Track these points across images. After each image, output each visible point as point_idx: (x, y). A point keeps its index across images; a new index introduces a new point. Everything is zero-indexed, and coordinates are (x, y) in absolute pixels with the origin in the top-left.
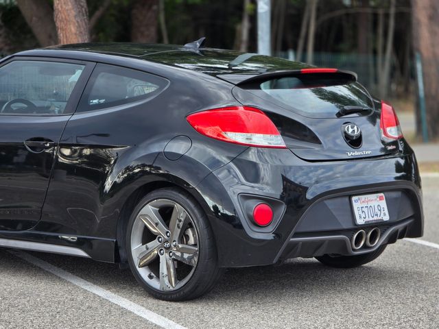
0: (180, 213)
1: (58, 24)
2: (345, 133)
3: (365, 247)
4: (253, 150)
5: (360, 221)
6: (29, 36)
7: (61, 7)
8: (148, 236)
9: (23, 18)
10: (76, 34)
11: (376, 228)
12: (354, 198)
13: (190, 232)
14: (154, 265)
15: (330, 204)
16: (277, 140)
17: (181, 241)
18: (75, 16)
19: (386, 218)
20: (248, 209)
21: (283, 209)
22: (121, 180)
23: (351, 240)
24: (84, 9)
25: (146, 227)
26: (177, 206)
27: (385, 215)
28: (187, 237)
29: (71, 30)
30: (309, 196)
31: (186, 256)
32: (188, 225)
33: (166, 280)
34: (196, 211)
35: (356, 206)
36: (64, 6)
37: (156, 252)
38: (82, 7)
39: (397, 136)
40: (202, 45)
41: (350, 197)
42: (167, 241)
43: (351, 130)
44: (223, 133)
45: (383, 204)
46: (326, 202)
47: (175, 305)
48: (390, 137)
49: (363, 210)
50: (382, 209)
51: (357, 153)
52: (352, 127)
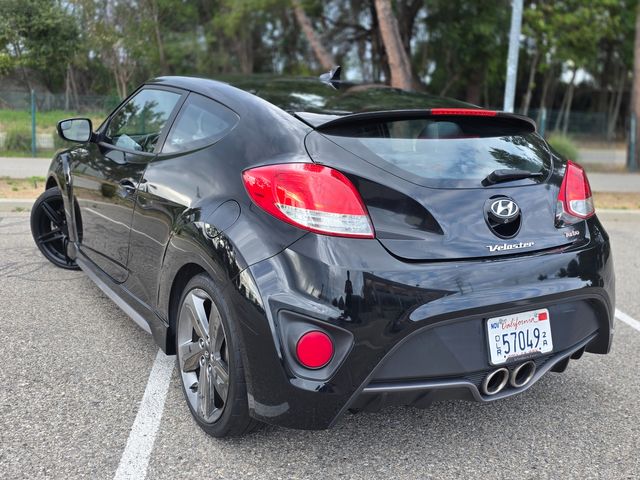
0: (215, 316)
2: (490, 213)
3: (508, 389)
5: (498, 360)
11: (528, 362)
12: (490, 322)
19: (547, 349)
21: (349, 344)
23: (480, 385)
26: (214, 306)
27: (545, 343)
33: (202, 404)
35: (493, 333)
39: (584, 214)
41: (484, 319)
42: (207, 349)
43: (500, 209)
45: (545, 326)
48: (575, 215)
49: (506, 339)
50: (541, 335)
51: (506, 247)
52: (504, 204)
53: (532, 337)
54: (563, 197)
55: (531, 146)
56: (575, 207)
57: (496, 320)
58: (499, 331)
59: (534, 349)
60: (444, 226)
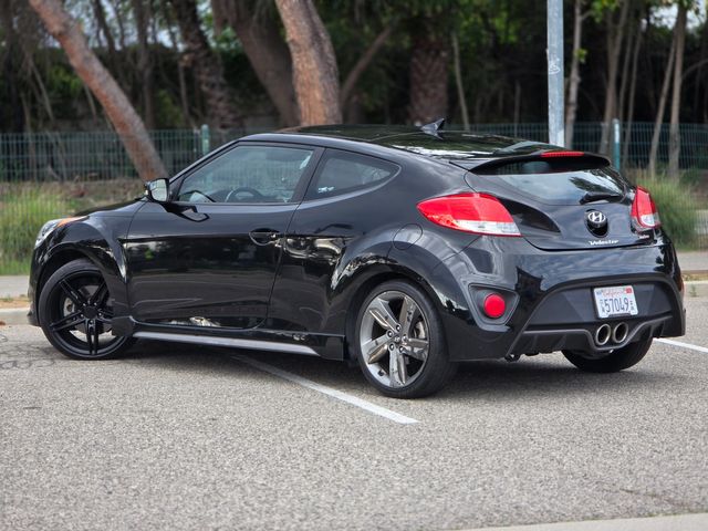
0: (410, 305)
1: (299, 89)
3: (611, 343)
4: (484, 238)
5: (603, 315)
6: (262, 97)
7: (303, 66)
8: (378, 331)
9: (252, 70)
10: (322, 102)
11: (622, 323)
12: (596, 290)
13: (421, 326)
14: (383, 361)
15: (569, 296)
16: (511, 228)
17: (412, 335)
18: (321, 78)
19: (634, 312)
20: (479, 300)
21: (516, 300)
22: (352, 272)
23: (594, 336)
24: (332, 69)
25: (376, 322)
26: (407, 298)
27: (632, 308)
28: (418, 331)
29: (315, 97)
30: (543, 288)
31: (416, 350)
32: (418, 318)
33: (395, 377)
34: (426, 303)
35: (598, 298)
36: (306, 65)
37: (386, 347)
38: (330, 65)
39: (652, 225)
40: (441, 127)
41: (592, 288)
42: (398, 336)
43: (594, 218)
44: (454, 222)
45: (632, 297)
46: (565, 294)
47: (405, 402)
48: (645, 226)
49: (607, 302)
50: (630, 303)
51: (601, 243)
52: (596, 215)
53: (623, 303)
54: (636, 213)
55: (609, 178)
56: (646, 220)
57: (599, 289)
58: (602, 297)
59: (625, 311)
60: (561, 228)
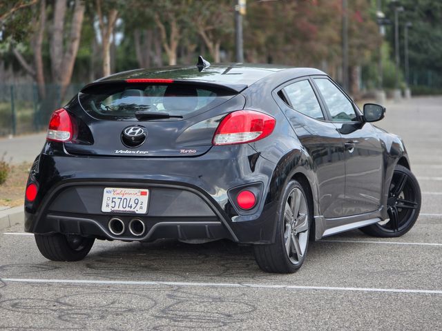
5: (106, 209)
12: (107, 189)
19: (142, 211)
41: (102, 187)
43: (130, 132)
45: (144, 198)
49: (114, 200)
50: (139, 203)
51: (127, 152)
52: (135, 129)
53: (132, 203)
57: (111, 189)
58: (111, 195)
59: (132, 209)
